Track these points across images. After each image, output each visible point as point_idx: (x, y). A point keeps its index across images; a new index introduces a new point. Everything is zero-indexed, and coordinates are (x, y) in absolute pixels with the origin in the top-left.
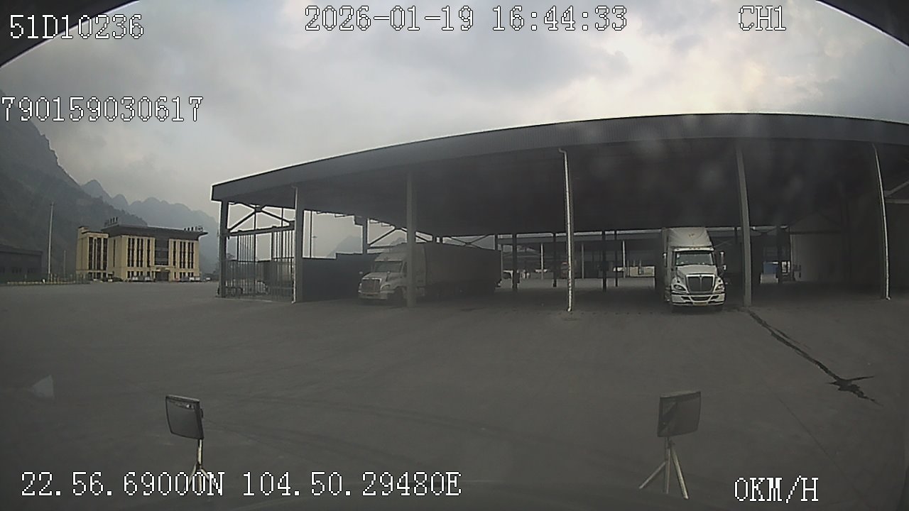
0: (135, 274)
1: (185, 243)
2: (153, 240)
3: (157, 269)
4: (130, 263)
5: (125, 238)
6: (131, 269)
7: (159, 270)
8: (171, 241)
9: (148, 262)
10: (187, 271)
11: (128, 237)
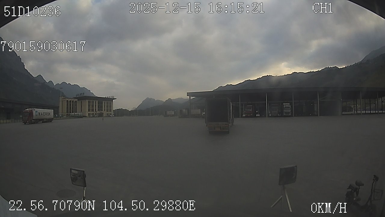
0: (91, 114)
1: (108, 103)
2: (97, 102)
3: (99, 112)
4: (89, 110)
5: (87, 101)
6: (89, 112)
7: (100, 113)
8: (103, 102)
9: (96, 110)
10: (109, 113)
11: (88, 100)
